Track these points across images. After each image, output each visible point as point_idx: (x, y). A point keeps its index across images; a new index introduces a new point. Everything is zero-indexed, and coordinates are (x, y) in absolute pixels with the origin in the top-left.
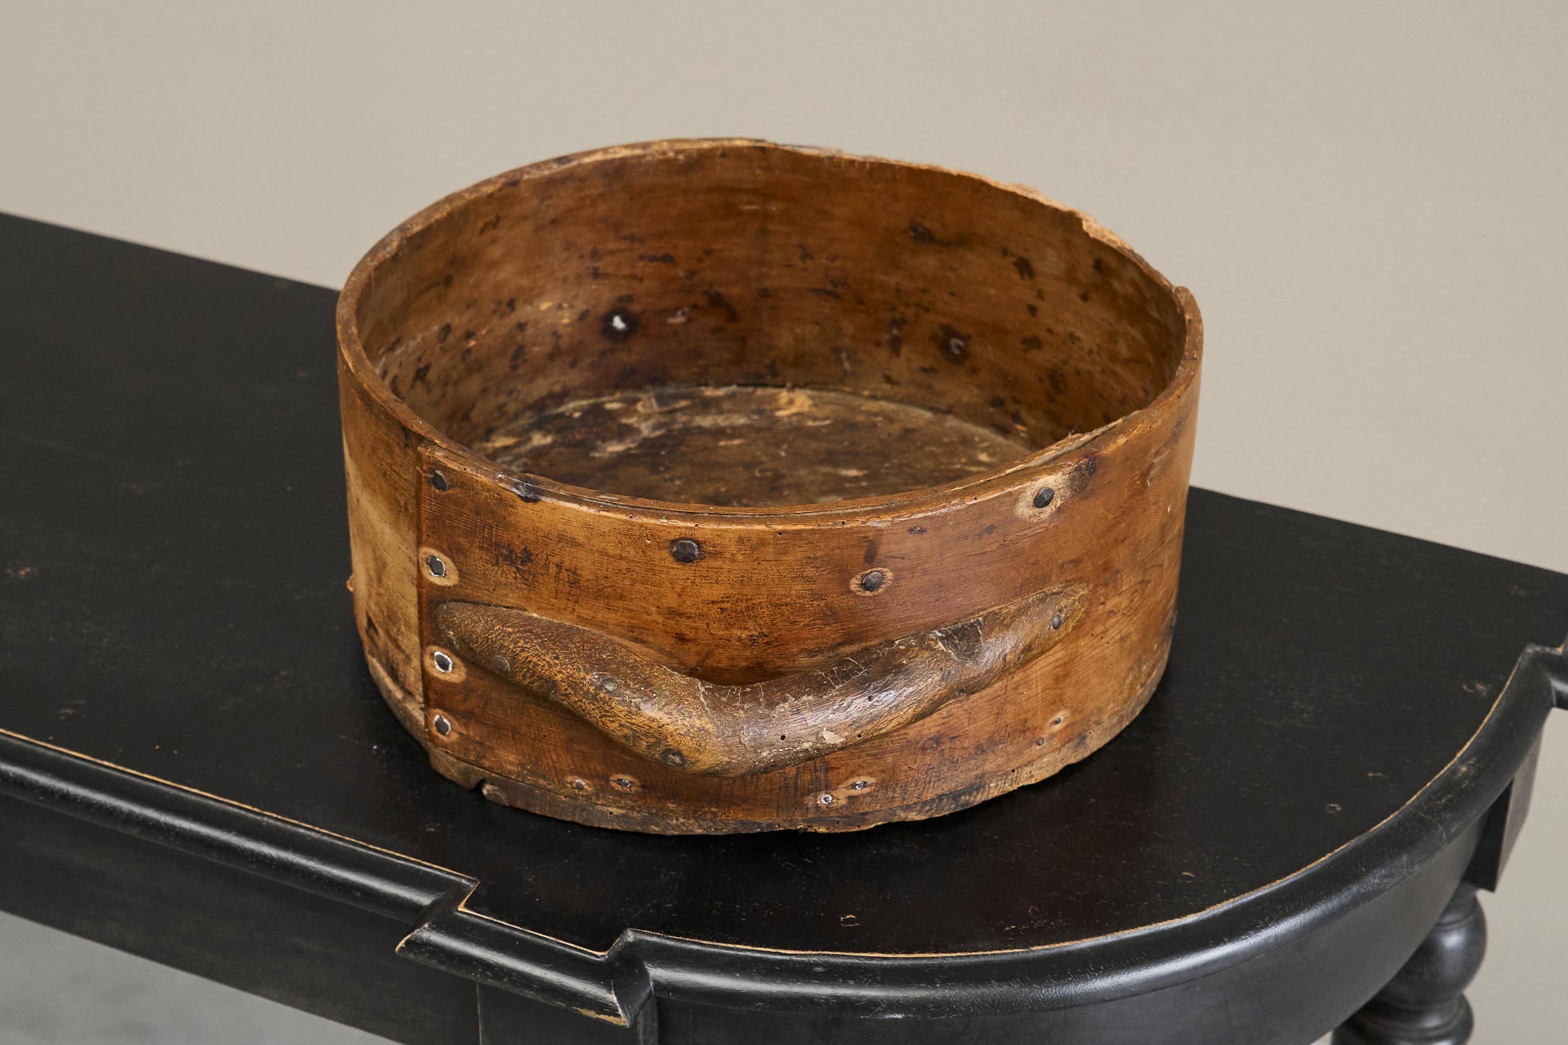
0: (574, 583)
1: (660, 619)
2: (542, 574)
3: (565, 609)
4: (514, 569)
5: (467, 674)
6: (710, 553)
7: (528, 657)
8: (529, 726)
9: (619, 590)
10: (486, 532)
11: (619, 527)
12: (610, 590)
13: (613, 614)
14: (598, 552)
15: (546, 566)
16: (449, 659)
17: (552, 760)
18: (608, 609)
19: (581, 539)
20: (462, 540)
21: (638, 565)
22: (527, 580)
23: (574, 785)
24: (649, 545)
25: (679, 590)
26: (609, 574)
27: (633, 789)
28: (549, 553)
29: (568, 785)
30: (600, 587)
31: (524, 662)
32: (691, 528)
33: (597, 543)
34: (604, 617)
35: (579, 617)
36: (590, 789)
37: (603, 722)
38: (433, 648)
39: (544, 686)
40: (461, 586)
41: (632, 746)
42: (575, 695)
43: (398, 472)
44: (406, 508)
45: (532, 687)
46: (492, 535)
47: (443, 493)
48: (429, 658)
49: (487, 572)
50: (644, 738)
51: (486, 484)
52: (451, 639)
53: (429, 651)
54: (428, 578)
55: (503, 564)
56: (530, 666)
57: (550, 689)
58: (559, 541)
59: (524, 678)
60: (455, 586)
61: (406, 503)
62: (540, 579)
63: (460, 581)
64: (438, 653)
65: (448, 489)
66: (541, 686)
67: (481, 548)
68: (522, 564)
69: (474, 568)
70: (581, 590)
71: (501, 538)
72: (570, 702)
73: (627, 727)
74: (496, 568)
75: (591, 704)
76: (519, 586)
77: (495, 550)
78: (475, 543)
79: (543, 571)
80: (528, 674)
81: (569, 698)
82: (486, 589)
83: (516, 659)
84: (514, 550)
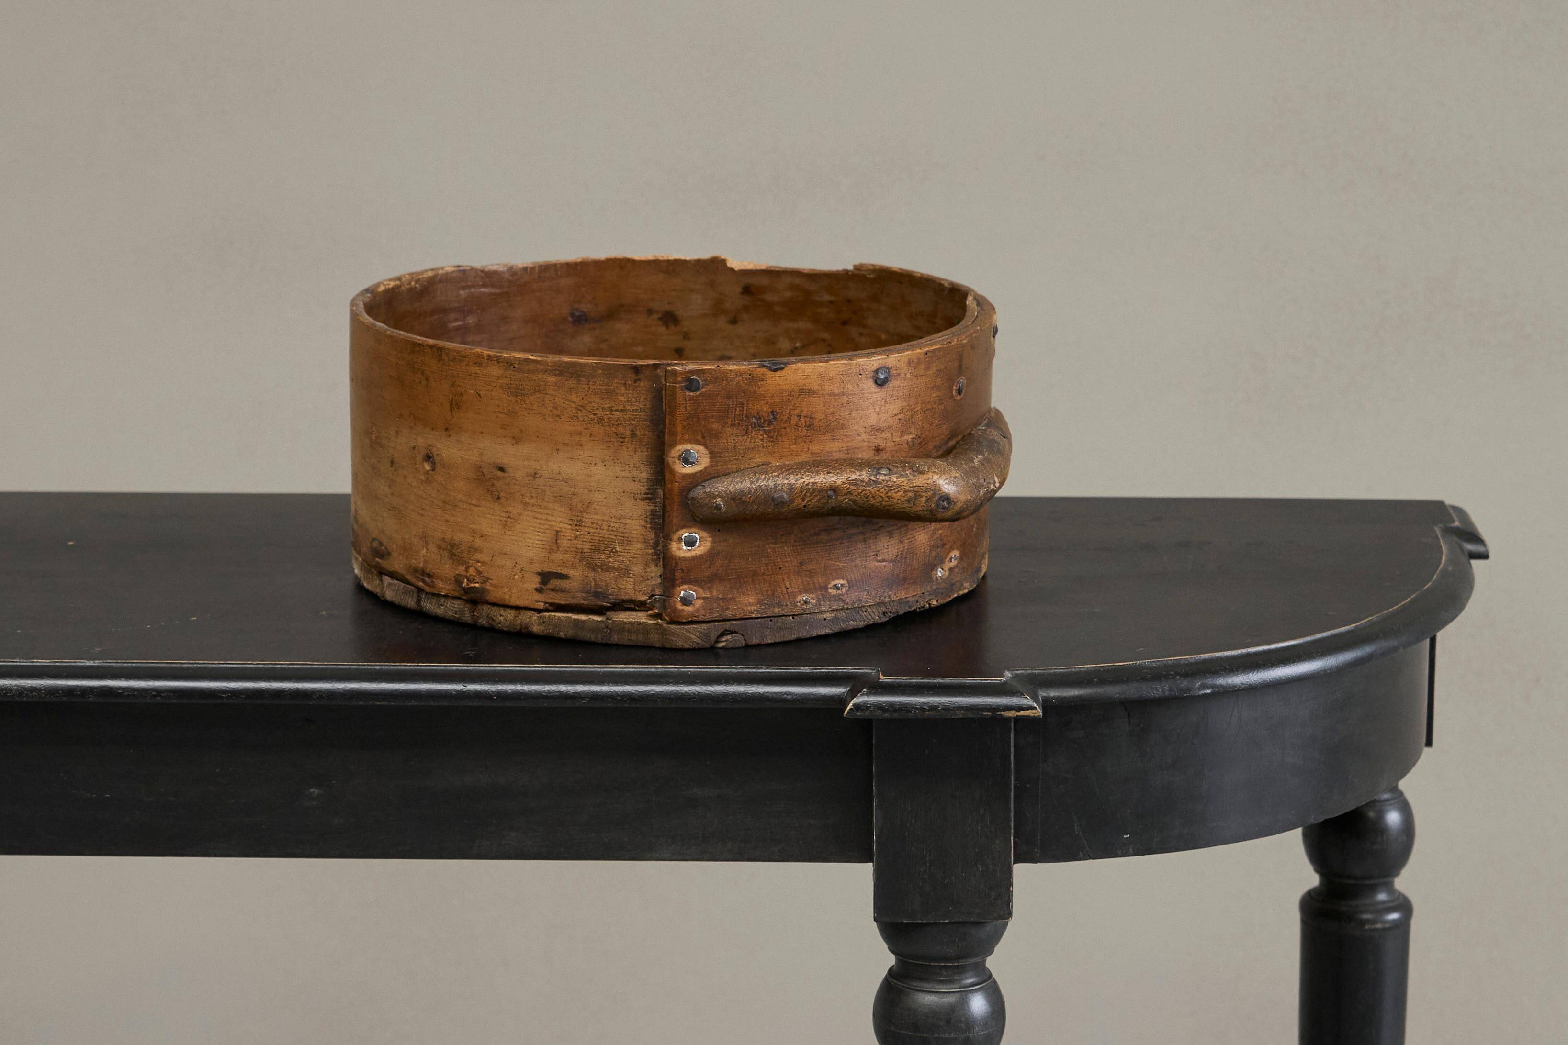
0: (810, 426)
1: (866, 437)
2: (785, 428)
3: (801, 451)
4: (762, 432)
5: (713, 542)
6: (893, 376)
7: (804, 482)
8: (767, 565)
9: (841, 421)
10: (737, 411)
11: (842, 369)
12: (835, 423)
13: (836, 443)
14: (827, 394)
15: (789, 420)
16: (697, 536)
17: (786, 587)
18: (833, 440)
19: (816, 388)
20: (715, 426)
21: (854, 396)
22: (772, 437)
23: (802, 602)
24: (861, 379)
25: (877, 410)
26: (834, 410)
27: (844, 590)
28: (791, 408)
29: (798, 604)
30: (828, 423)
31: (802, 486)
32: (885, 359)
33: (827, 388)
34: (829, 448)
35: (812, 453)
36: (814, 601)
37: (888, 497)
38: (681, 532)
39: (825, 496)
40: (711, 466)
41: (911, 507)
42: (859, 489)
43: (621, 409)
44: (633, 434)
45: (809, 505)
46: (743, 411)
47: (698, 393)
48: (675, 543)
49: (737, 444)
50: (924, 494)
51: (739, 370)
52: (720, 504)
53: (675, 537)
54: (680, 472)
55: (752, 432)
56: (810, 487)
57: (830, 497)
58: (799, 395)
59: (803, 499)
60: (706, 468)
61: (632, 431)
62: (783, 432)
63: (710, 462)
64: (686, 535)
65: (702, 387)
66: (819, 500)
67: (732, 425)
68: (769, 425)
69: (725, 445)
70: (814, 430)
71: (751, 410)
72: (852, 497)
73: (909, 491)
74: (746, 437)
75: (875, 488)
76: (765, 445)
77: (745, 423)
78: (727, 423)
79: (786, 425)
80: (808, 494)
81: (851, 494)
82: (736, 460)
83: (792, 489)
84: (762, 416)
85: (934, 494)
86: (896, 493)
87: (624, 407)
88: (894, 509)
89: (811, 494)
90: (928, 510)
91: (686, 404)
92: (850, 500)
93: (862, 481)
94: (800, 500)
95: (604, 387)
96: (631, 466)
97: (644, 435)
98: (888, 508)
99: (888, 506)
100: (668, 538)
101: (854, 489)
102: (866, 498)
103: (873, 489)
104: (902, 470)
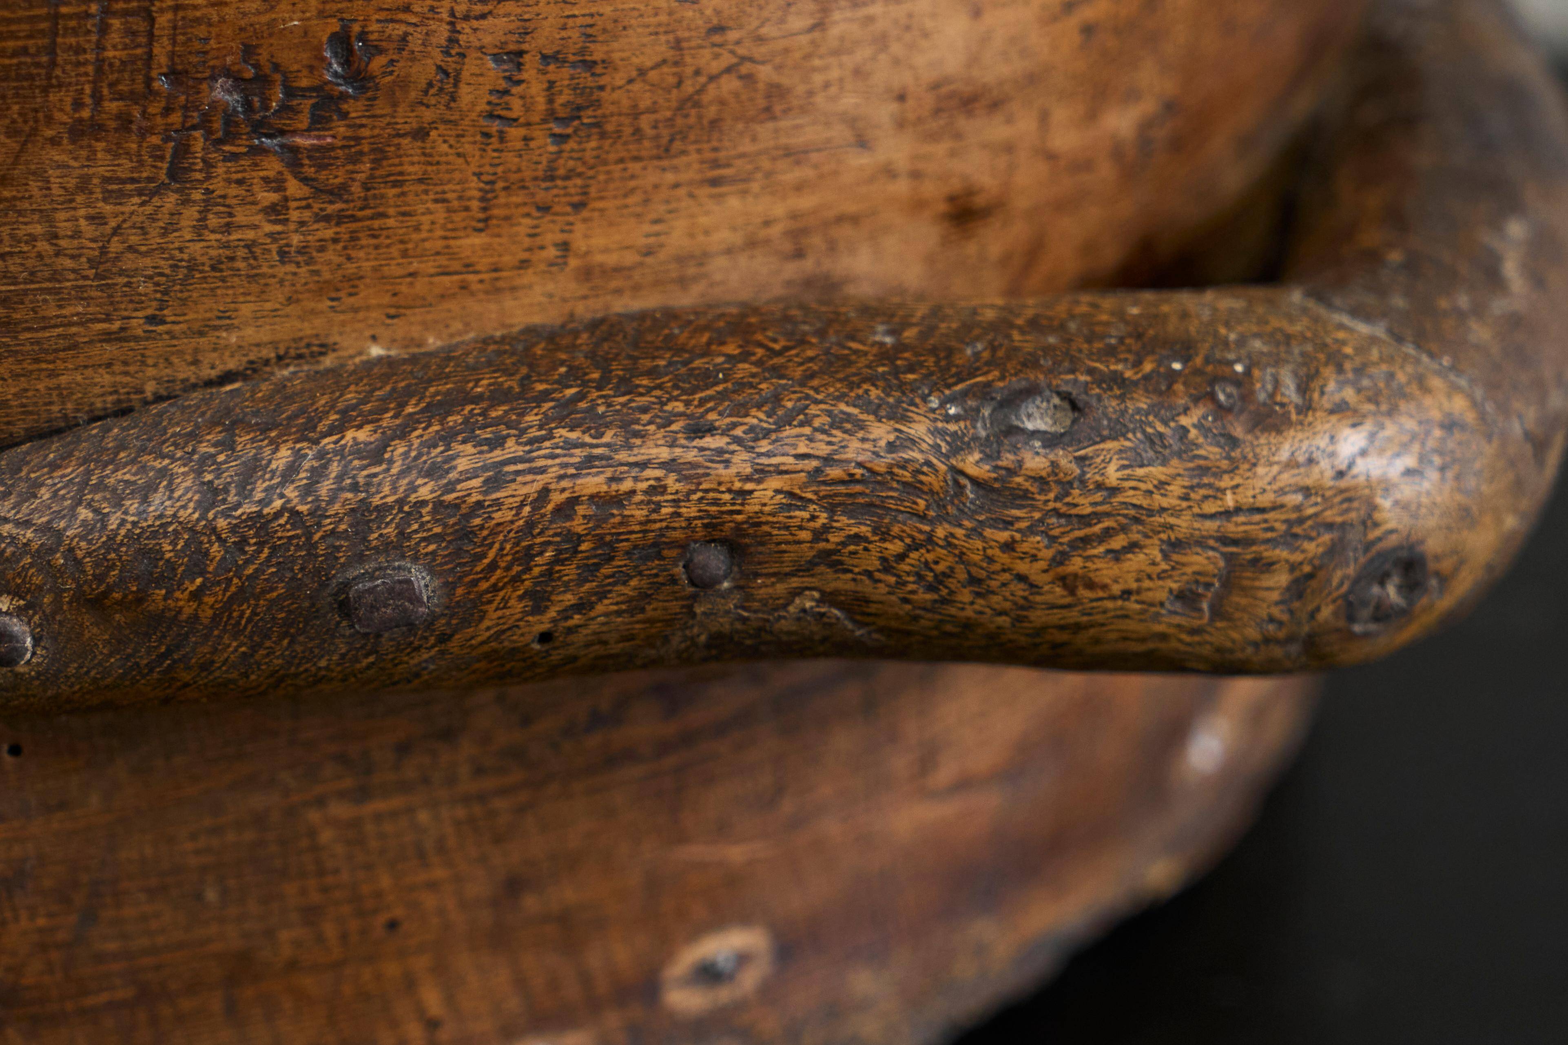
0: (576, 111)
2: (421, 134)
3: (524, 264)
4: (273, 166)
7: (545, 492)
9: (765, 73)
10: (115, 37)
12: (729, 85)
15: (445, 82)
17: (424, 1016)
22: (338, 192)
30: (689, 88)
31: (530, 524)
35: (586, 274)
37: (1068, 583)
42: (885, 535)
45: (570, 631)
46: (151, 36)
49: (115, 246)
50: (1282, 553)
55: (208, 165)
56: (578, 525)
59: (539, 600)
62: (409, 157)
66: (636, 605)
68: (318, 122)
69: (40, 256)
70: (603, 135)
71: (201, 31)
72: (842, 583)
73: (1201, 543)
74: (171, 200)
75: (988, 532)
76: (296, 239)
77: (167, 111)
78: (49, 119)
79: (428, 115)
80: (570, 571)
81: (838, 566)
82: (108, 337)
83: (466, 534)
84: (276, 67)
85: (1339, 544)
89: (589, 570)
90: (1290, 639)
92: (828, 598)
93: (914, 488)
94: (517, 607)
98: (1064, 637)
99: (1062, 628)
102: (931, 588)
103: (975, 532)
104: (1152, 410)
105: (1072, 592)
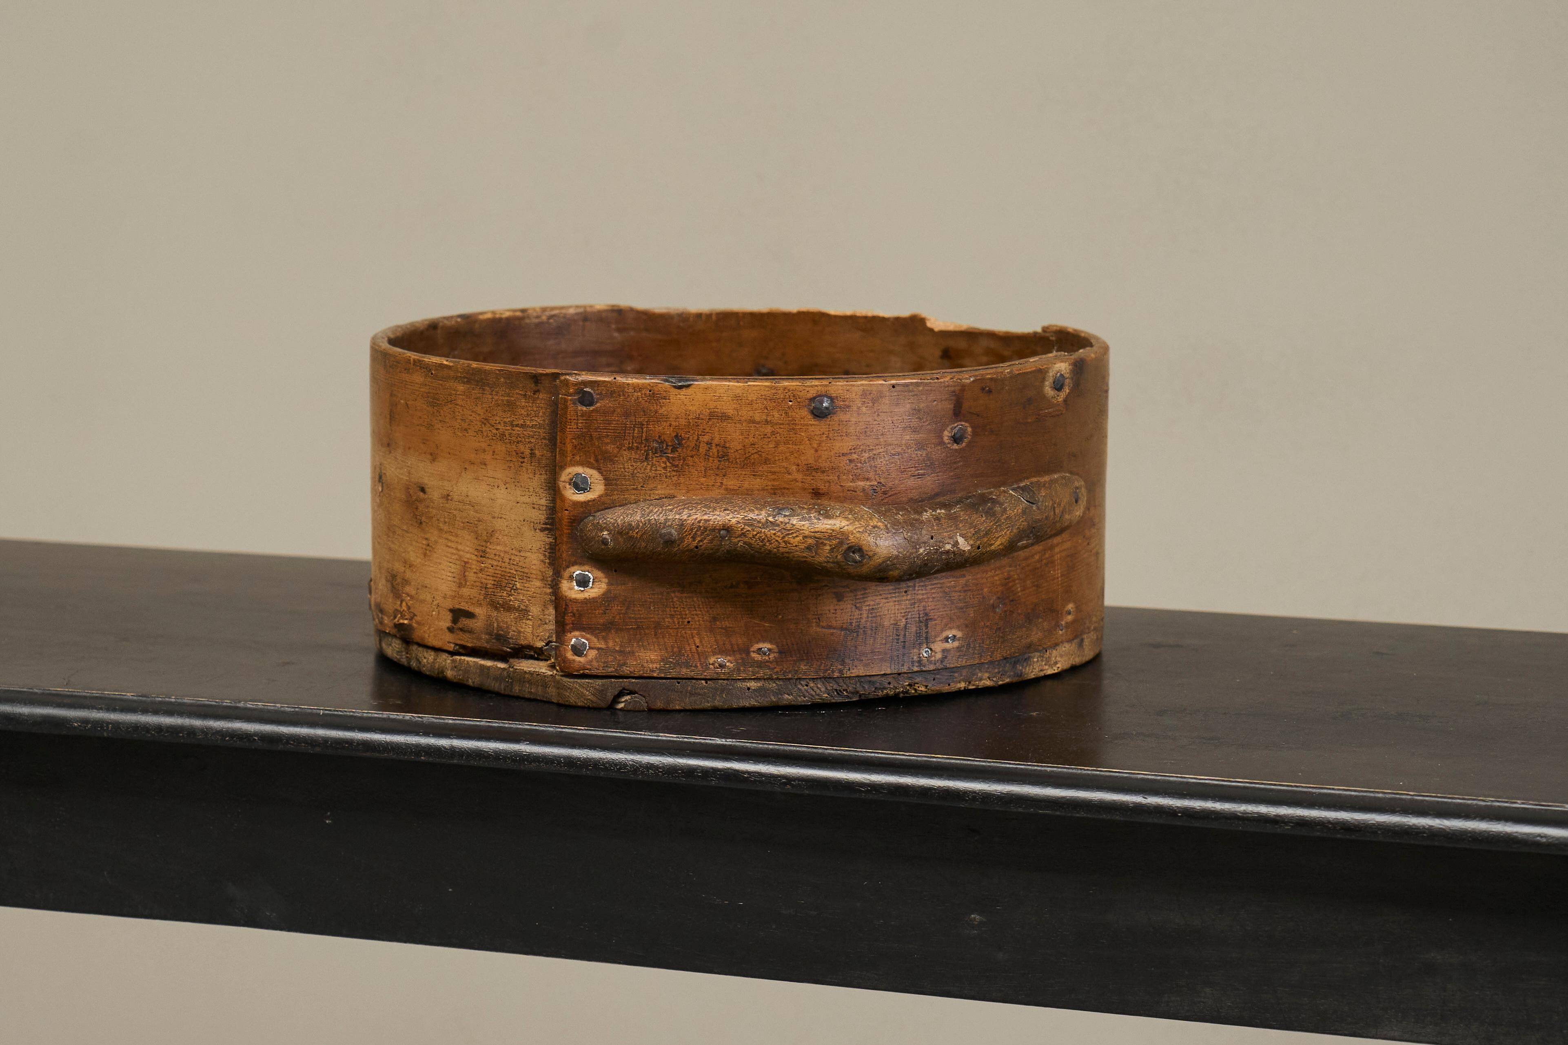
0: (723, 456)
1: (799, 476)
2: (692, 457)
3: (713, 486)
4: (664, 459)
5: (609, 584)
6: (840, 408)
7: (697, 518)
8: (672, 616)
9: (763, 455)
10: (636, 432)
11: (765, 393)
12: (756, 456)
13: (758, 479)
14: (746, 421)
15: (697, 447)
16: (590, 575)
17: (695, 644)
18: (754, 475)
19: (731, 412)
20: (610, 448)
21: (782, 426)
22: (677, 466)
23: (717, 665)
24: (791, 406)
25: (815, 446)
26: (756, 440)
27: (772, 656)
28: (700, 433)
29: (711, 666)
30: (747, 455)
31: (693, 524)
32: (826, 386)
33: (746, 413)
34: (749, 484)
35: (726, 489)
36: (732, 665)
37: (785, 542)
38: (572, 569)
39: (717, 537)
40: (606, 495)
41: (813, 557)
42: (753, 530)
43: (522, 425)
44: (532, 455)
45: (701, 546)
46: (643, 432)
47: (591, 408)
48: (565, 582)
49: (635, 471)
50: (829, 542)
51: (638, 384)
52: (605, 538)
53: (566, 574)
54: (570, 498)
55: (652, 458)
56: (701, 524)
57: (723, 538)
58: (709, 419)
59: (694, 538)
60: (600, 496)
61: (532, 450)
62: (690, 461)
63: (605, 490)
64: (578, 572)
65: (597, 402)
66: (711, 541)
67: (630, 449)
68: (672, 451)
69: (622, 472)
70: (729, 462)
71: (651, 432)
72: (746, 539)
73: (811, 537)
74: (646, 463)
75: (771, 531)
76: (669, 474)
77: (645, 447)
78: (624, 446)
79: (694, 453)
80: (699, 533)
81: (745, 536)
82: (634, 489)
83: (682, 525)
84: (665, 440)
85: (841, 543)
86: (794, 538)
87: (524, 422)
88: (794, 557)
89: (702, 533)
90: (834, 563)
91: (578, 419)
92: (745, 543)
93: (759, 522)
94: (691, 540)
95: (506, 398)
96: (531, 490)
97: (542, 456)
98: (787, 555)
99: (786, 553)
100: (558, 575)
101: (748, 531)
102: (762, 542)
103: (769, 531)
104: (806, 513)
105: (786, 545)
